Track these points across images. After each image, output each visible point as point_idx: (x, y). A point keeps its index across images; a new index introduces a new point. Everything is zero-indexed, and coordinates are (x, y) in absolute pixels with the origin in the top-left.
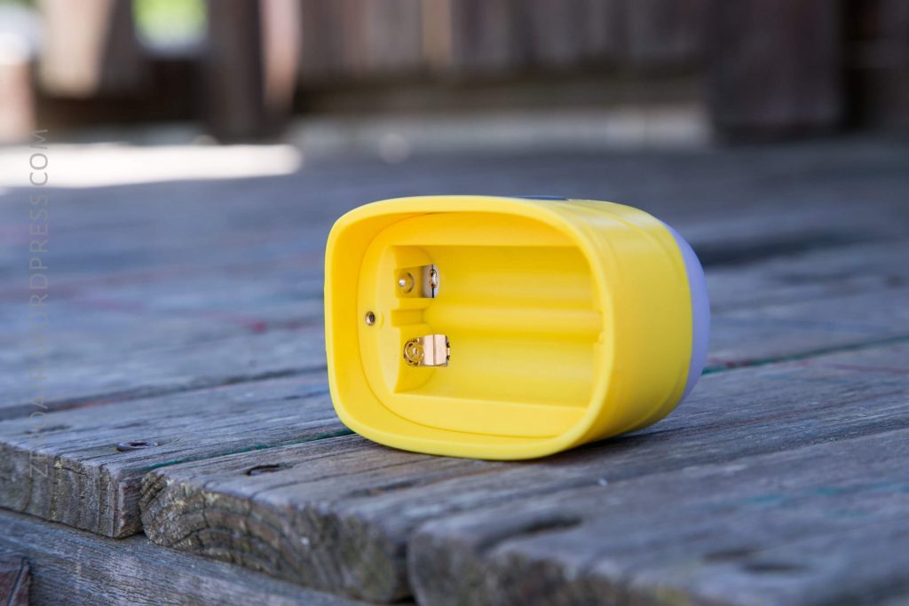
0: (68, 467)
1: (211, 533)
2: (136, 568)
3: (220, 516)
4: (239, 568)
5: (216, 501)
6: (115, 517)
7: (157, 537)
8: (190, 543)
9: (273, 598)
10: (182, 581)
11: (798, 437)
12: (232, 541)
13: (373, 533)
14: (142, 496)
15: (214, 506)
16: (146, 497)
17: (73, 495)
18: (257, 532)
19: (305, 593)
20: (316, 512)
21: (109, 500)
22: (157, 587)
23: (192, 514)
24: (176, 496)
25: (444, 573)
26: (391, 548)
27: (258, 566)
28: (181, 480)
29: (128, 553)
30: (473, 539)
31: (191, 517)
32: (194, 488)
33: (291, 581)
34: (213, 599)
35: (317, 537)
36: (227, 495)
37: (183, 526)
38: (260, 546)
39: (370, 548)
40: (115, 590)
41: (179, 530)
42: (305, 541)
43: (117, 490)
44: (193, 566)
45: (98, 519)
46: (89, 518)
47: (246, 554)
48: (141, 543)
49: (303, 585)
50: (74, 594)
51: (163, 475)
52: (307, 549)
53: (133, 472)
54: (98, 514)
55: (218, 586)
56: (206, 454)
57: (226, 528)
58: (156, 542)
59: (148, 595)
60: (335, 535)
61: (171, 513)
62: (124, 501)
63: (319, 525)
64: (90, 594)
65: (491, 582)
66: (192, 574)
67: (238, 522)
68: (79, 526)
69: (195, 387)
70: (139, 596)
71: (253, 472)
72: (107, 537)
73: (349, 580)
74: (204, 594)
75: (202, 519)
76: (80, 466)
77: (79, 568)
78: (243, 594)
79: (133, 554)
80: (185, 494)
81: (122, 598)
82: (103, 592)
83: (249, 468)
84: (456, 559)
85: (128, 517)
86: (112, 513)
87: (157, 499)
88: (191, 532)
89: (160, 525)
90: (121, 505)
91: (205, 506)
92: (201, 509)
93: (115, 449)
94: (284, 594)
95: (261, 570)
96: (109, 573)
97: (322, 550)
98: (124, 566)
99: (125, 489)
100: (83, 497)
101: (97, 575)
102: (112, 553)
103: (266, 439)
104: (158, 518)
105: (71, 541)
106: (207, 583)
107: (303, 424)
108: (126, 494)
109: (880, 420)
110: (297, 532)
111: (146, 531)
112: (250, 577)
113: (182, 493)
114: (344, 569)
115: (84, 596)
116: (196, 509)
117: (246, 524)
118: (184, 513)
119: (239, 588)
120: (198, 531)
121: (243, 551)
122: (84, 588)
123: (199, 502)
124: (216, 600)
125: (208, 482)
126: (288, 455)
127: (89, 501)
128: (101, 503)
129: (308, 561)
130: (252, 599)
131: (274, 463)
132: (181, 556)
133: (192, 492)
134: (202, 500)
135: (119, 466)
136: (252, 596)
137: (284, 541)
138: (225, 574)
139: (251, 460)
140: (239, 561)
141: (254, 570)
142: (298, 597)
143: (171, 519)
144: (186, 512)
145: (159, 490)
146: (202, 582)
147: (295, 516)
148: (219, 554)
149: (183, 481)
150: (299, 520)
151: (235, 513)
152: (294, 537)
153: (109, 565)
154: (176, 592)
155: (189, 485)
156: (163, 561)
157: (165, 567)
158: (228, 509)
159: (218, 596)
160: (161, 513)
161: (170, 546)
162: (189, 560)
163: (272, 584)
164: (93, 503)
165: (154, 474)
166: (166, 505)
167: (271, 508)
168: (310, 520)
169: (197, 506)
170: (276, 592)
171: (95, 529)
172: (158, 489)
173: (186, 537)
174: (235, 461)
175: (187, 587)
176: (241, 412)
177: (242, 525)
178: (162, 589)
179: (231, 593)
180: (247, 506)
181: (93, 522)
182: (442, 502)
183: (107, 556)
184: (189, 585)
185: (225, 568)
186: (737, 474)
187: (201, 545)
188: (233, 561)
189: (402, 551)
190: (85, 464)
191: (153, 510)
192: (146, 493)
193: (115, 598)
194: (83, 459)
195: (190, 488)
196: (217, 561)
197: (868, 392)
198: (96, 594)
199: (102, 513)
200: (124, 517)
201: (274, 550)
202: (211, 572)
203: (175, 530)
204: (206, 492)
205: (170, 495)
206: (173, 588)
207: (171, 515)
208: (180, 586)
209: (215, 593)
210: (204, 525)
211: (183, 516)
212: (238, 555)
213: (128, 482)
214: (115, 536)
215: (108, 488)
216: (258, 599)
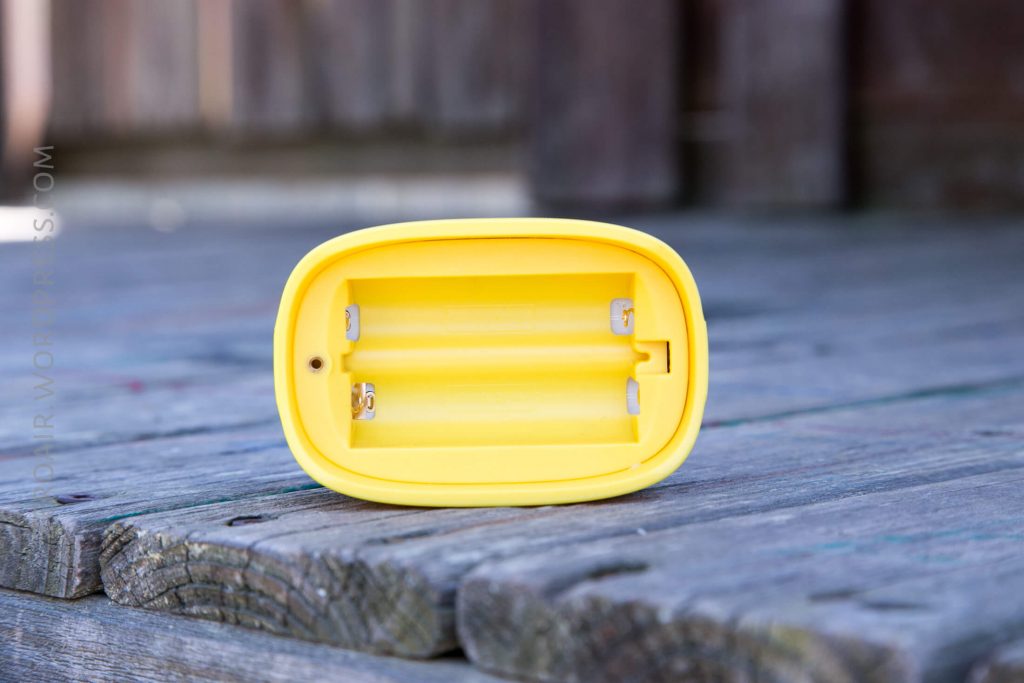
0: (5, 520)
1: (196, 590)
2: (97, 632)
3: (208, 569)
4: (232, 627)
5: (204, 552)
6: (70, 574)
7: (121, 596)
8: (166, 601)
9: (280, 658)
10: (159, 643)
11: (827, 490)
12: (222, 597)
13: (412, 581)
14: (103, 551)
15: (201, 557)
16: (109, 551)
17: (12, 552)
18: (257, 584)
19: (320, 650)
20: (338, 560)
21: (61, 556)
22: (126, 652)
23: (170, 569)
24: (150, 548)
25: (504, 621)
26: (434, 597)
27: (257, 624)
28: (156, 530)
29: (84, 615)
30: (540, 582)
31: (169, 572)
32: (174, 540)
33: (302, 638)
34: (200, 662)
35: (337, 588)
36: (218, 546)
37: (158, 583)
38: (262, 601)
39: (407, 597)
40: (67, 657)
41: (152, 587)
42: (322, 593)
43: (72, 545)
44: (171, 627)
45: (44, 578)
46: (32, 578)
47: (242, 611)
48: (100, 604)
49: (317, 642)
50: (12, 664)
51: (131, 526)
52: (324, 602)
53: (90, 524)
54: (46, 572)
55: (207, 648)
56: (166, 506)
57: (215, 583)
58: (121, 602)
59: (113, 661)
60: (361, 585)
61: (141, 569)
62: (81, 557)
63: (340, 574)
64: (33, 664)
65: (563, 629)
66: (172, 635)
67: (232, 575)
68: (18, 587)
69: (103, 443)
70: (101, 662)
71: (234, 523)
72: (56, 598)
73: (378, 634)
74: (188, 656)
75: (184, 573)
76: (22, 518)
77: (19, 634)
78: (240, 655)
79: (91, 616)
80: (161, 546)
81: (76, 666)
82: (51, 661)
83: (229, 518)
84: (519, 606)
85: (84, 574)
86: (66, 570)
87: (124, 553)
88: (168, 589)
89: (125, 583)
90: (77, 560)
91: (188, 558)
92: (182, 561)
93: (54, 501)
94: (293, 652)
95: (262, 628)
96: (58, 638)
97: (344, 601)
98: (81, 630)
99: (82, 543)
100: (24, 554)
101: (42, 640)
102: (64, 616)
103: (228, 492)
104: (123, 575)
105: (8, 605)
106: (192, 644)
107: (258, 478)
108: (82, 548)
109: (903, 475)
110: (312, 584)
111: (106, 590)
112: (246, 636)
113: (157, 545)
114: (372, 622)
115: (26, 666)
116: (176, 562)
117: (243, 577)
118: (159, 568)
119: (235, 648)
120: (177, 587)
121: (237, 607)
122: (25, 657)
123: (182, 555)
124: (205, 663)
125: (191, 532)
126: (265, 506)
127: (32, 557)
128: (50, 560)
129: (326, 615)
130: (252, 660)
131: (256, 514)
132: (155, 617)
133: (172, 543)
134: (184, 552)
135: (72, 517)
136: (251, 656)
137: (293, 594)
138: (213, 634)
139: (227, 511)
140: (232, 619)
141: (251, 628)
142: (311, 656)
143: (141, 575)
144: (162, 566)
145: (126, 543)
146: (186, 643)
147: (309, 566)
148: (205, 612)
149: (159, 532)
150: (313, 570)
151: (229, 564)
152: (307, 588)
153: (61, 629)
154: (151, 656)
155: (168, 535)
156: (132, 623)
157: (136, 629)
158: (219, 561)
159: (208, 659)
160: (128, 569)
161: (139, 605)
162: (166, 621)
163: (276, 642)
164: (38, 560)
165: (121, 525)
166: (135, 559)
167: (278, 559)
168: (329, 569)
169: (177, 558)
170: (282, 651)
171: (41, 589)
172: (124, 542)
173: (161, 594)
174: (210, 512)
175: (165, 650)
176: (179, 467)
177: (238, 578)
178: (132, 654)
179: (224, 654)
180: (245, 556)
181: (39, 581)
182: (481, 549)
183: (57, 619)
184: (168, 648)
185: (213, 628)
186: (789, 523)
187: (181, 603)
188: (223, 619)
189: (449, 600)
190: (29, 516)
191: (118, 566)
192: (108, 546)
193: (68, 667)
194: (25, 511)
195: (169, 539)
196: (201, 621)
197: (869, 450)
198: (42, 663)
199: (51, 571)
200: (80, 575)
201: (279, 604)
202: (196, 632)
203: (147, 588)
204: (190, 543)
205: (141, 549)
206: (147, 652)
207: (141, 571)
208: (157, 650)
209: (204, 655)
210: (187, 580)
211: (158, 571)
212: (230, 612)
213: (85, 535)
214: (68, 596)
215: (60, 542)
216: (259, 660)
